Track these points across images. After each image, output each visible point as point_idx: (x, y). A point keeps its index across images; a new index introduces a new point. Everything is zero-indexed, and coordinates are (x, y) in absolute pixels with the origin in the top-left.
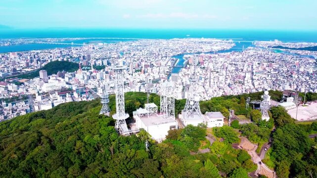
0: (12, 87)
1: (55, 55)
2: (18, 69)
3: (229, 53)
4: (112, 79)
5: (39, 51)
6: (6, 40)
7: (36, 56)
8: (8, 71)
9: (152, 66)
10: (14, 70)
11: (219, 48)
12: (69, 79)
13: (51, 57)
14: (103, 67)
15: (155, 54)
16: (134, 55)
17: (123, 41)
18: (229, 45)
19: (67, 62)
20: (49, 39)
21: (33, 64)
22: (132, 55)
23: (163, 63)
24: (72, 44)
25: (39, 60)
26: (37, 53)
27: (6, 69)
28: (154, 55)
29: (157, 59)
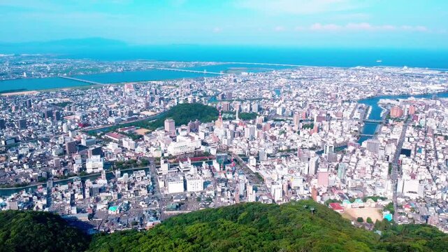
0: (128, 143)
1: (181, 93)
2: (135, 112)
4: (268, 139)
5: (161, 83)
7: (158, 91)
8: (122, 113)
9: (329, 118)
10: (131, 113)
12: (206, 135)
13: (178, 93)
14: (253, 116)
15: (330, 94)
16: (297, 95)
17: (277, 68)
19: (200, 105)
20: (173, 64)
21: (153, 104)
22: (294, 95)
23: (347, 114)
24: (205, 72)
25: (162, 99)
26: (159, 86)
27: (119, 110)
28: (329, 97)
29: (335, 105)
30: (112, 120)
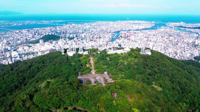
0: (26, 48)
1: (47, 31)
2: (28, 39)
3: (148, 30)
4: (77, 44)
5: (39, 29)
6: (19, 21)
7: (37, 31)
8: (23, 40)
9: (100, 37)
10: (26, 39)
11: (143, 27)
12: (55, 44)
13: (45, 32)
14: (73, 38)
15: (104, 31)
16: (92, 31)
18: (151, 25)
19: (54, 35)
20: (44, 21)
21: (35, 36)
22: (91, 31)
23: (107, 36)
24: (57, 24)
25: (39, 34)
26: (38, 30)
27: (22, 38)
28: (103, 31)
29: (104, 34)
30: (19, 42)
